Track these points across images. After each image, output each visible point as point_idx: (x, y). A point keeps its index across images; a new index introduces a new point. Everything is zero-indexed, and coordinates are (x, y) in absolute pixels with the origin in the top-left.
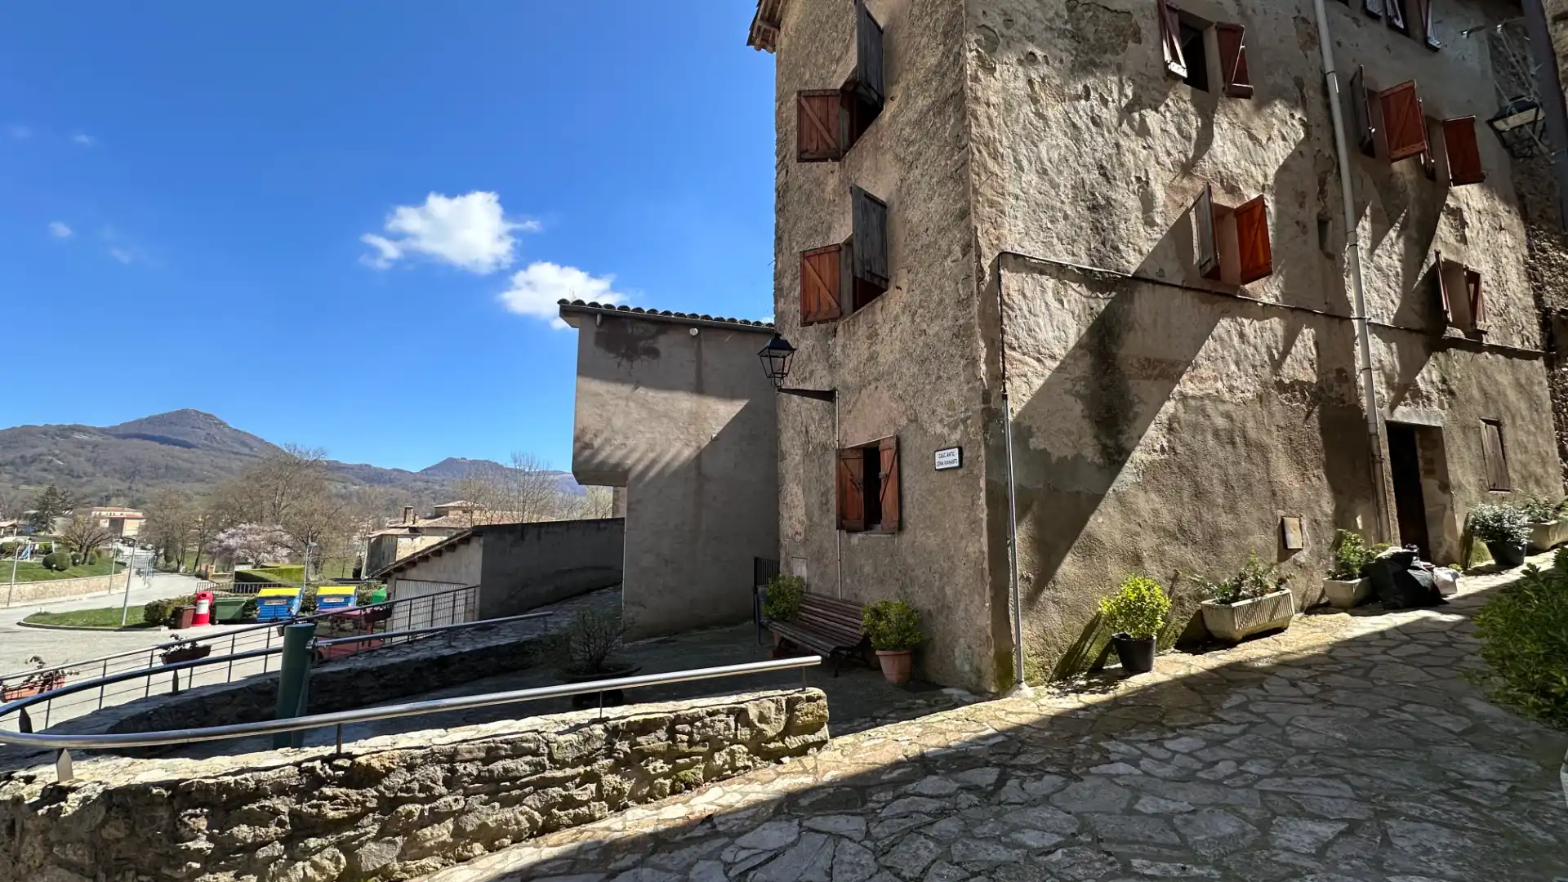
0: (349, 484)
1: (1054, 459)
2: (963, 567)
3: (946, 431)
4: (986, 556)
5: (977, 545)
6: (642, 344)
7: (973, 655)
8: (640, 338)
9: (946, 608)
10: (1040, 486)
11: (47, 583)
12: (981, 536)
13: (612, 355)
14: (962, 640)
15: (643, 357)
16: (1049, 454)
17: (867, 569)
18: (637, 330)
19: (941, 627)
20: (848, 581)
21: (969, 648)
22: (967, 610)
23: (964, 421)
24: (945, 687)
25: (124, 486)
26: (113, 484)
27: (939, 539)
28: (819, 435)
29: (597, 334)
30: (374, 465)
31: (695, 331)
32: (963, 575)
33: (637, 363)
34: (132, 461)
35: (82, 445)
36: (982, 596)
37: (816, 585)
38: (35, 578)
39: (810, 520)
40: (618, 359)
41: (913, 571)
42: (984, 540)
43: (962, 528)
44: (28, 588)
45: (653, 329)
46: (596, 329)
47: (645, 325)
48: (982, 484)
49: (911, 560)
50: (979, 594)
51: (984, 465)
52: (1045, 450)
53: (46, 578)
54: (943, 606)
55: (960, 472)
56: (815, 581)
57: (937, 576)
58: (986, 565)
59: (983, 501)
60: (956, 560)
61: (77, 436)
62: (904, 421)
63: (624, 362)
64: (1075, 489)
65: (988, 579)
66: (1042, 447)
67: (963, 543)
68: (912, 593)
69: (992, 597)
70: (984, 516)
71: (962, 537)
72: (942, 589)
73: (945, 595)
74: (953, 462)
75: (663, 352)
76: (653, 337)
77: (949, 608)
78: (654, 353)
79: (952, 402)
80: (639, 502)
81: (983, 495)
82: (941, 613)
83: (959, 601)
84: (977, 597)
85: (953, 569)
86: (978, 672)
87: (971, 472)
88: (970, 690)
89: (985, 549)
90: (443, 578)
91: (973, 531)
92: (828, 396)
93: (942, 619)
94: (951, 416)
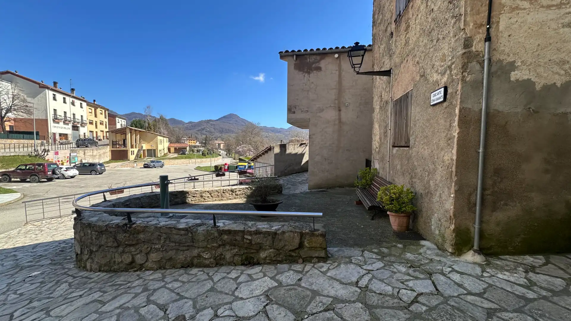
0: (269, 133)
1: (538, 87)
2: (441, 169)
3: (439, 77)
4: (455, 162)
5: (450, 155)
6: (314, 66)
7: (441, 225)
8: (313, 63)
9: (429, 194)
10: (519, 110)
11: (203, 159)
12: (452, 149)
13: (301, 73)
14: (436, 215)
15: (315, 72)
16: (534, 83)
17: (399, 167)
18: (313, 59)
19: (426, 205)
20: (391, 172)
21: (440, 220)
22: (440, 197)
23: (450, 67)
24: (425, 240)
25: (220, 135)
26: (218, 135)
27: (430, 151)
28: (385, 97)
29: (295, 64)
30: (275, 127)
31: (336, 56)
32: (440, 174)
33: (311, 75)
34: (222, 128)
35: (212, 125)
36: (449, 189)
37: (381, 173)
38: (200, 158)
39: (381, 140)
40: (304, 74)
41: (416, 169)
42: (454, 151)
43: (442, 143)
44: (199, 160)
45: (318, 58)
46: (294, 62)
47: (314, 57)
48: (457, 111)
49: (416, 163)
50: (448, 188)
51: (459, 97)
52: (529, 80)
53: (203, 158)
54: (428, 192)
55: (445, 104)
56: (381, 172)
57: (427, 173)
58: (454, 169)
59: (456, 123)
60: (437, 165)
61: (211, 123)
62: (418, 78)
63: (306, 75)
64: (561, 110)
65: (455, 179)
66: (526, 77)
67: (443, 153)
68: (415, 182)
69: (456, 191)
70: (456, 134)
71: (442, 149)
72: (428, 182)
73: (430, 186)
74: (440, 98)
75: (323, 69)
76: (319, 62)
77: (431, 194)
78: (319, 69)
79: (444, 55)
80: (314, 134)
81: (457, 119)
82: (427, 196)
83: (436, 190)
84: (447, 189)
85: (435, 170)
86: (443, 237)
87: (451, 104)
88: (438, 247)
89: (455, 158)
90: (265, 162)
91: (449, 145)
92: (387, 73)
93: (427, 200)
94: (443, 66)
